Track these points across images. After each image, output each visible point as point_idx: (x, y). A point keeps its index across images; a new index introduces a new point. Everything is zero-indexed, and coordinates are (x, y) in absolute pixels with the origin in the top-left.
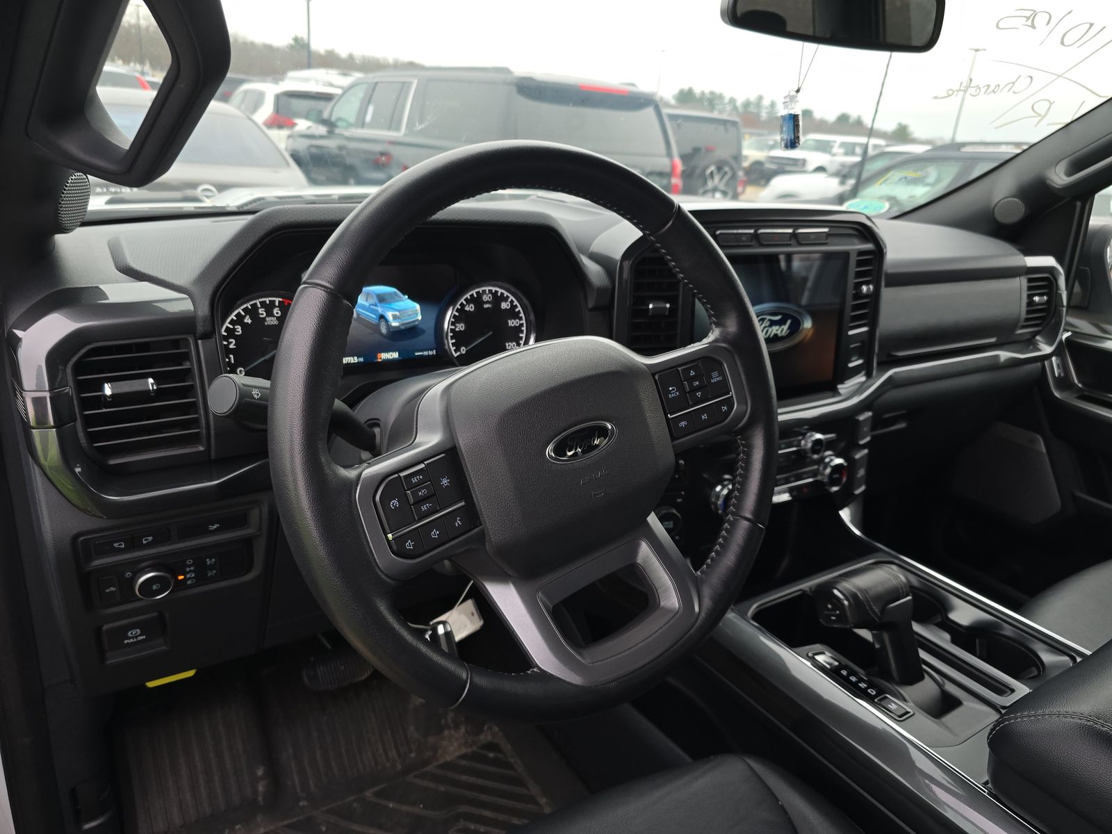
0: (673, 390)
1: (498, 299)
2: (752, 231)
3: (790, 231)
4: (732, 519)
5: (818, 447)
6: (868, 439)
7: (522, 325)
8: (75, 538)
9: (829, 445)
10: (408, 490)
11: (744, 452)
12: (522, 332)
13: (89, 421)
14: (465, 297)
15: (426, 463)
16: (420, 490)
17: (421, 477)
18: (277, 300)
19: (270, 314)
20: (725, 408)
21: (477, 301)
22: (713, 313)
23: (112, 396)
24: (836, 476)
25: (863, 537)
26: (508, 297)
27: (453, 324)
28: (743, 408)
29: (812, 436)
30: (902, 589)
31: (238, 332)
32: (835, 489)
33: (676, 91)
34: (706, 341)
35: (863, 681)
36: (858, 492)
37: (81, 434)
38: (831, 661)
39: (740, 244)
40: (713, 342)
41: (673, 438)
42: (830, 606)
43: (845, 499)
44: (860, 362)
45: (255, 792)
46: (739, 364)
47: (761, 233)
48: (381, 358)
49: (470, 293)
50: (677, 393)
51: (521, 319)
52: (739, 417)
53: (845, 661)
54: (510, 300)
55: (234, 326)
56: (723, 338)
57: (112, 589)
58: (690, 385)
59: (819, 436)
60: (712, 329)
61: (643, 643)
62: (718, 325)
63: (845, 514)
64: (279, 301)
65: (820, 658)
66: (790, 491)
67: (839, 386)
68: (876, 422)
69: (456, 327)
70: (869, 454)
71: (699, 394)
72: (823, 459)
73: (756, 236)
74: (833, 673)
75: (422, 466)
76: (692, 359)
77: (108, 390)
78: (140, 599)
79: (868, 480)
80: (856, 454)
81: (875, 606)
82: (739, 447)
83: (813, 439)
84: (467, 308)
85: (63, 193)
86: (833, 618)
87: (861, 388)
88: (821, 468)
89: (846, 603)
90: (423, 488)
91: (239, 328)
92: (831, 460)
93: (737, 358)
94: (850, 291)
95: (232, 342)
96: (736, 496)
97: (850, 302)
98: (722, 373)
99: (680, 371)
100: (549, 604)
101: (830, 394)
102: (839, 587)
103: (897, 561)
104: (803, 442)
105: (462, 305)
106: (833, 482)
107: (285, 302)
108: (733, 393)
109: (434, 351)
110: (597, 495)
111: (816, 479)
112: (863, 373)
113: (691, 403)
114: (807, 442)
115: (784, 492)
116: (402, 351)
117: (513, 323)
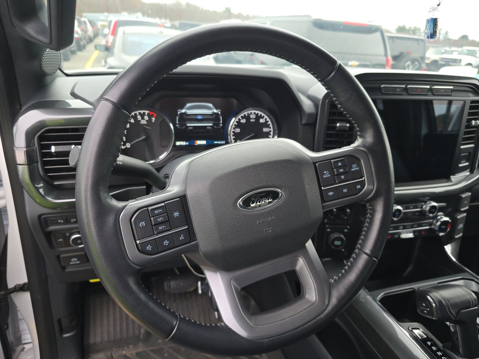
0: (327, 173)
1: (258, 117)
2: (404, 86)
3: (428, 87)
4: (357, 252)
5: (434, 210)
6: (467, 208)
7: (270, 131)
8: (40, 216)
9: (441, 209)
10: (152, 217)
11: (370, 213)
12: (270, 134)
13: (45, 163)
14: (241, 116)
15: (166, 203)
16: (159, 218)
17: (161, 210)
18: (147, 112)
19: (143, 118)
20: (359, 187)
21: (247, 118)
22: (358, 129)
23: (55, 152)
24: (444, 227)
25: (457, 262)
26: (264, 117)
27: (234, 128)
28: (372, 187)
29: (430, 203)
30: (473, 303)
32: (441, 234)
33: (397, 27)
34: (353, 146)
35: (441, 351)
36: (457, 237)
37: (40, 169)
38: (423, 334)
39: (395, 93)
40: (356, 147)
41: (323, 201)
42: (424, 305)
43: (449, 239)
44: (467, 164)
45: (140, 333)
46: (371, 161)
47: (410, 88)
48: (197, 144)
49: (244, 114)
50: (329, 175)
51: (270, 128)
52: (369, 192)
53: (432, 336)
54: (265, 118)
56: (363, 145)
57: (61, 240)
58: (338, 171)
59: (434, 204)
60: (357, 139)
61: (289, 318)
62: (361, 136)
63: (448, 248)
64: (148, 113)
65: (416, 332)
66: (414, 232)
67: (451, 177)
68: (473, 199)
69: (235, 130)
70: (467, 216)
71: (343, 177)
72: (436, 216)
73: (406, 89)
74: (422, 342)
75: (163, 204)
76: (341, 155)
77: (53, 149)
78: (72, 246)
79: (465, 230)
80: (458, 216)
81: (452, 309)
82: (368, 210)
83: (431, 205)
84: (242, 121)
85: (43, 56)
86: (426, 312)
87: (466, 178)
88: (434, 222)
89: (434, 305)
90: (161, 217)
91: (128, 125)
92: (441, 218)
93: (370, 157)
94: (464, 123)
96: (362, 239)
97: (463, 129)
98: (359, 165)
99: (332, 162)
100: (238, 287)
101: (446, 180)
102: (431, 295)
103: (476, 280)
104: (424, 206)
105: (239, 119)
106: (441, 230)
107: (151, 114)
108: (365, 178)
109: (224, 142)
110: (267, 230)
111: (431, 227)
112: (468, 170)
113: (337, 182)
114: (426, 206)
115: (410, 232)
116: (208, 141)
117: (266, 130)
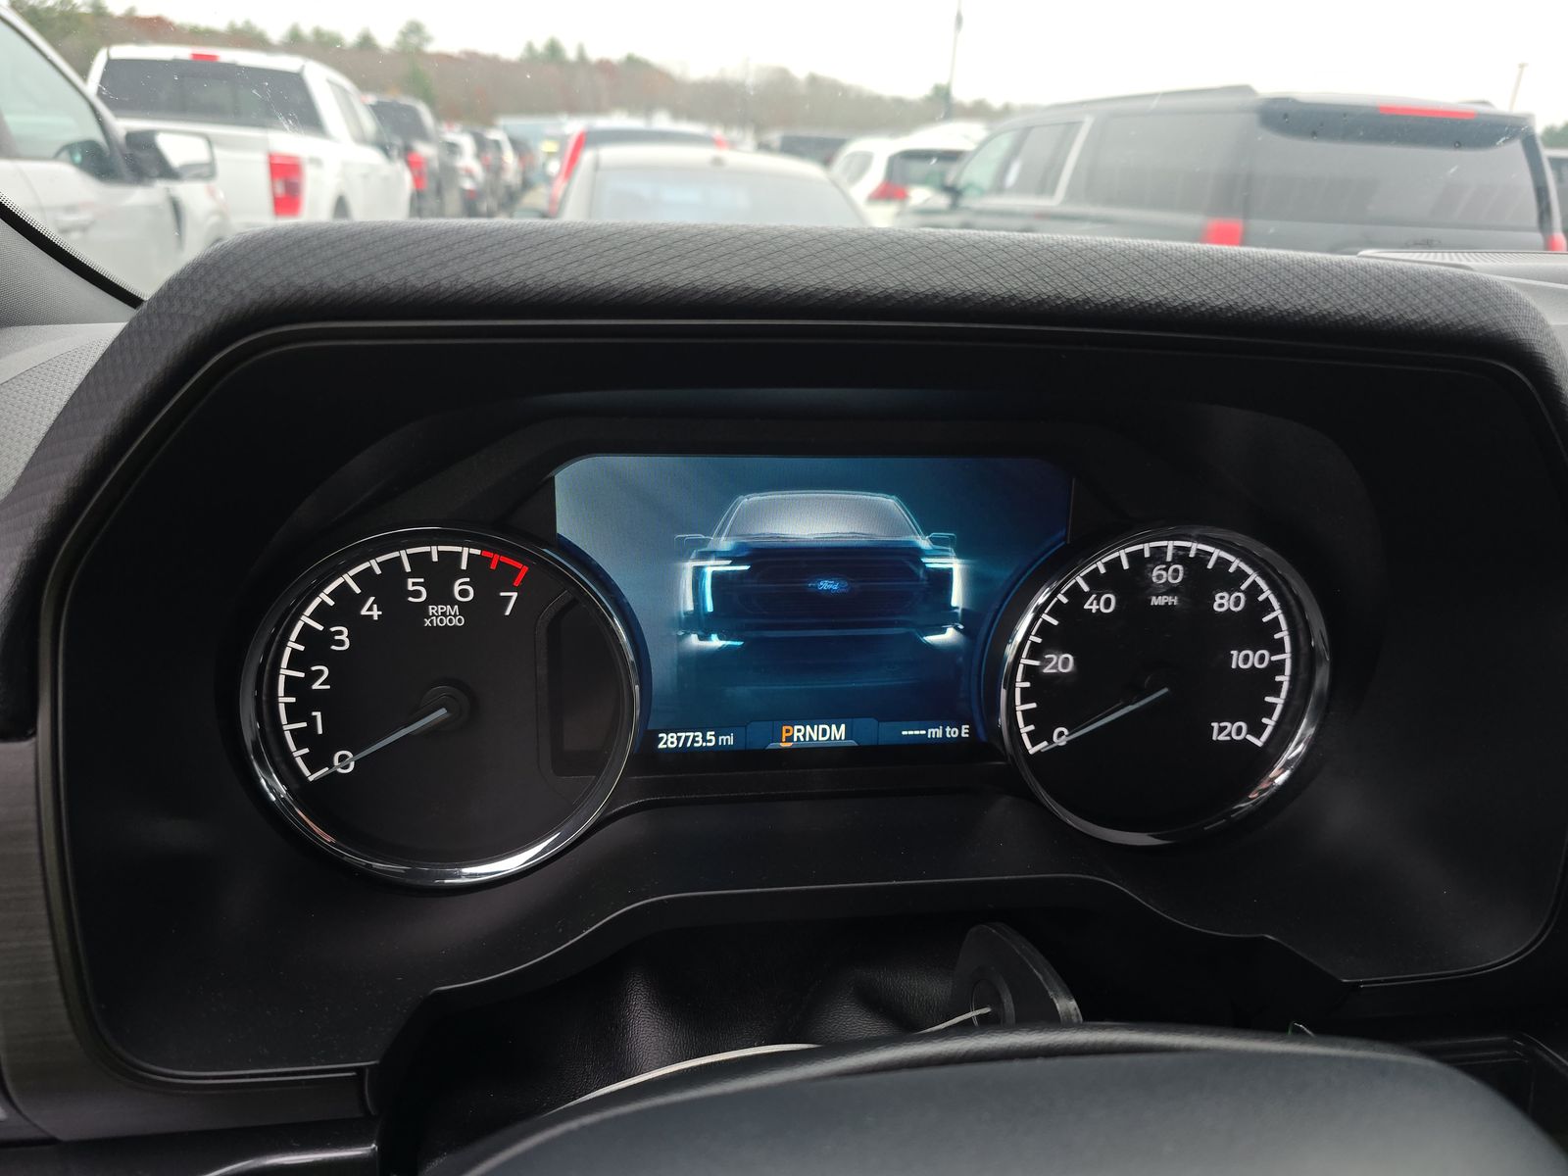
1: (1202, 579)
7: (1277, 665)
12: (1276, 690)
14: (1089, 569)
18: (466, 553)
19: (440, 594)
21: (1130, 583)
26: (1241, 575)
27: (1036, 652)
31: (341, 643)
48: (790, 739)
49: (1110, 558)
51: (1278, 647)
54: (1246, 585)
55: (327, 626)
64: (472, 557)
69: (1044, 662)
84: (1089, 604)
91: (344, 634)
95: (321, 672)
105: (1075, 593)
107: (489, 560)
109: (965, 729)
116: (859, 722)
117: (1246, 659)
